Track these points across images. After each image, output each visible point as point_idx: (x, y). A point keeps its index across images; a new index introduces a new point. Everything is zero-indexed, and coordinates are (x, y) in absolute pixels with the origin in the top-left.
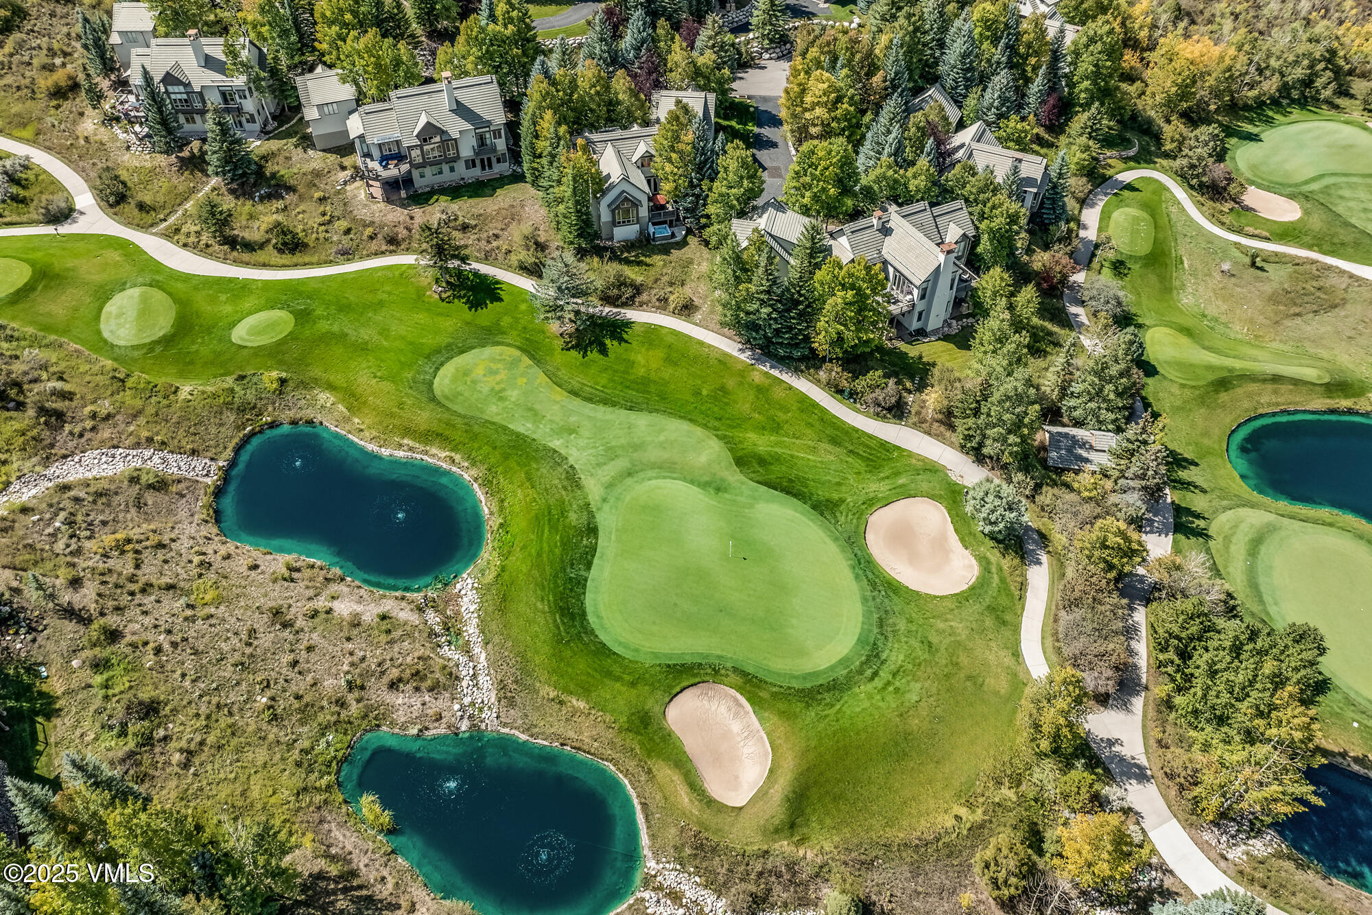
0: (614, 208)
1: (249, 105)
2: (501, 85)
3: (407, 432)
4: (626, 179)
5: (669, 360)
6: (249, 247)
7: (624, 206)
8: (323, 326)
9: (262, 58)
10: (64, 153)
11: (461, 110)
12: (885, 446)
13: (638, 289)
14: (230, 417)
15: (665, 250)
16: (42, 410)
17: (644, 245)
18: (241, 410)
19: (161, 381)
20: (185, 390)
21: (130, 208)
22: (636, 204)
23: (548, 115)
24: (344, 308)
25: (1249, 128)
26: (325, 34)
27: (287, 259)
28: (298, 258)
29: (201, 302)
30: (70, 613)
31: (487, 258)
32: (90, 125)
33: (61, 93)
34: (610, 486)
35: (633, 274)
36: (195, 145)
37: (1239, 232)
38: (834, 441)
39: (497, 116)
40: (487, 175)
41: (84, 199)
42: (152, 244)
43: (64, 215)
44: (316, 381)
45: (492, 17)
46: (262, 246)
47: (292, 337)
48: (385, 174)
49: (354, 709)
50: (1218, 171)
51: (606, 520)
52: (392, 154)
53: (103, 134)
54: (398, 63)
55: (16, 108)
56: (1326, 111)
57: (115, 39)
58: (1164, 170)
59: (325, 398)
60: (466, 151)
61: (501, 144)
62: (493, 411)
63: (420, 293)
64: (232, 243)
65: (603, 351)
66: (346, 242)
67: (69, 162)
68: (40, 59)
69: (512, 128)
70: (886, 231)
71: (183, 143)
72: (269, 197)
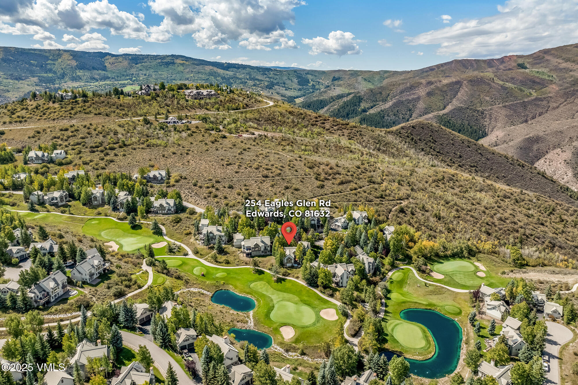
0: (287, 260)
1: (223, 239)
2: (271, 238)
3: (244, 292)
4: (290, 255)
5: (292, 285)
6: (220, 263)
7: (289, 259)
8: (232, 276)
9: (227, 230)
10: (187, 245)
11: (262, 242)
12: (328, 301)
13: (289, 274)
14: (214, 287)
15: (296, 268)
16: (185, 281)
17: (292, 267)
18: (216, 286)
19: (203, 280)
20: (207, 283)
21: (199, 255)
22: (291, 260)
23: (278, 243)
24: (236, 273)
25: (442, 261)
26: (240, 227)
27: (227, 265)
28: (229, 265)
29: (210, 270)
30: (190, 305)
31: (263, 268)
32: (192, 240)
33: (187, 234)
34: (278, 302)
35: (289, 271)
36: (212, 245)
37: (426, 280)
38: (319, 299)
39: (269, 243)
40: (265, 254)
41: (190, 252)
42: (202, 261)
43: (186, 254)
44: (230, 284)
45: (271, 226)
46: (222, 263)
47: (226, 277)
48: (247, 252)
49: (231, 324)
50: (424, 267)
51: (276, 306)
52: (249, 248)
53: (195, 242)
54: (252, 233)
55: (179, 236)
56: (467, 260)
57: (200, 225)
58: (412, 267)
59: (231, 286)
60: (262, 249)
61: (269, 249)
62: (260, 290)
63: (250, 272)
64: (217, 262)
65: (281, 283)
66: (238, 263)
67: (188, 246)
68: (184, 228)
69: (271, 246)
70: (336, 267)
71: (210, 244)
72: (224, 255)
